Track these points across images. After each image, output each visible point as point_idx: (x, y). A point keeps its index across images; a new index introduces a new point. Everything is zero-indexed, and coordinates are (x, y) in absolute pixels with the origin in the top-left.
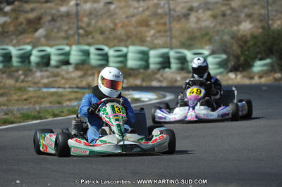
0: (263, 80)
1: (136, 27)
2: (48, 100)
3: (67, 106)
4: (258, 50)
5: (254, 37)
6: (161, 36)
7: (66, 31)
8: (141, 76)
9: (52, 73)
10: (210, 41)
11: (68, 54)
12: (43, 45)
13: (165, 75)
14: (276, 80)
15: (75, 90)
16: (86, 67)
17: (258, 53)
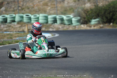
0: (95, 28)
1: (42, 6)
2: (6, 37)
3: (15, 39)
4: (93, 15)
5: (91, 10)
6: (53, 10)
7: (14, 8)
8: (45, 26)
9: (8, 25)
10: (73, 11)
11: (14, 18)
12: (4, 14)
13: (55, 26)
14: (101, 27)
15: (18, 32)
16: (22, 23)
17: (93, 16)
